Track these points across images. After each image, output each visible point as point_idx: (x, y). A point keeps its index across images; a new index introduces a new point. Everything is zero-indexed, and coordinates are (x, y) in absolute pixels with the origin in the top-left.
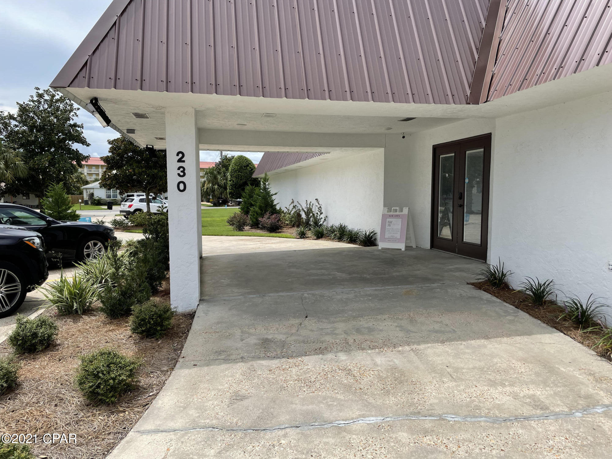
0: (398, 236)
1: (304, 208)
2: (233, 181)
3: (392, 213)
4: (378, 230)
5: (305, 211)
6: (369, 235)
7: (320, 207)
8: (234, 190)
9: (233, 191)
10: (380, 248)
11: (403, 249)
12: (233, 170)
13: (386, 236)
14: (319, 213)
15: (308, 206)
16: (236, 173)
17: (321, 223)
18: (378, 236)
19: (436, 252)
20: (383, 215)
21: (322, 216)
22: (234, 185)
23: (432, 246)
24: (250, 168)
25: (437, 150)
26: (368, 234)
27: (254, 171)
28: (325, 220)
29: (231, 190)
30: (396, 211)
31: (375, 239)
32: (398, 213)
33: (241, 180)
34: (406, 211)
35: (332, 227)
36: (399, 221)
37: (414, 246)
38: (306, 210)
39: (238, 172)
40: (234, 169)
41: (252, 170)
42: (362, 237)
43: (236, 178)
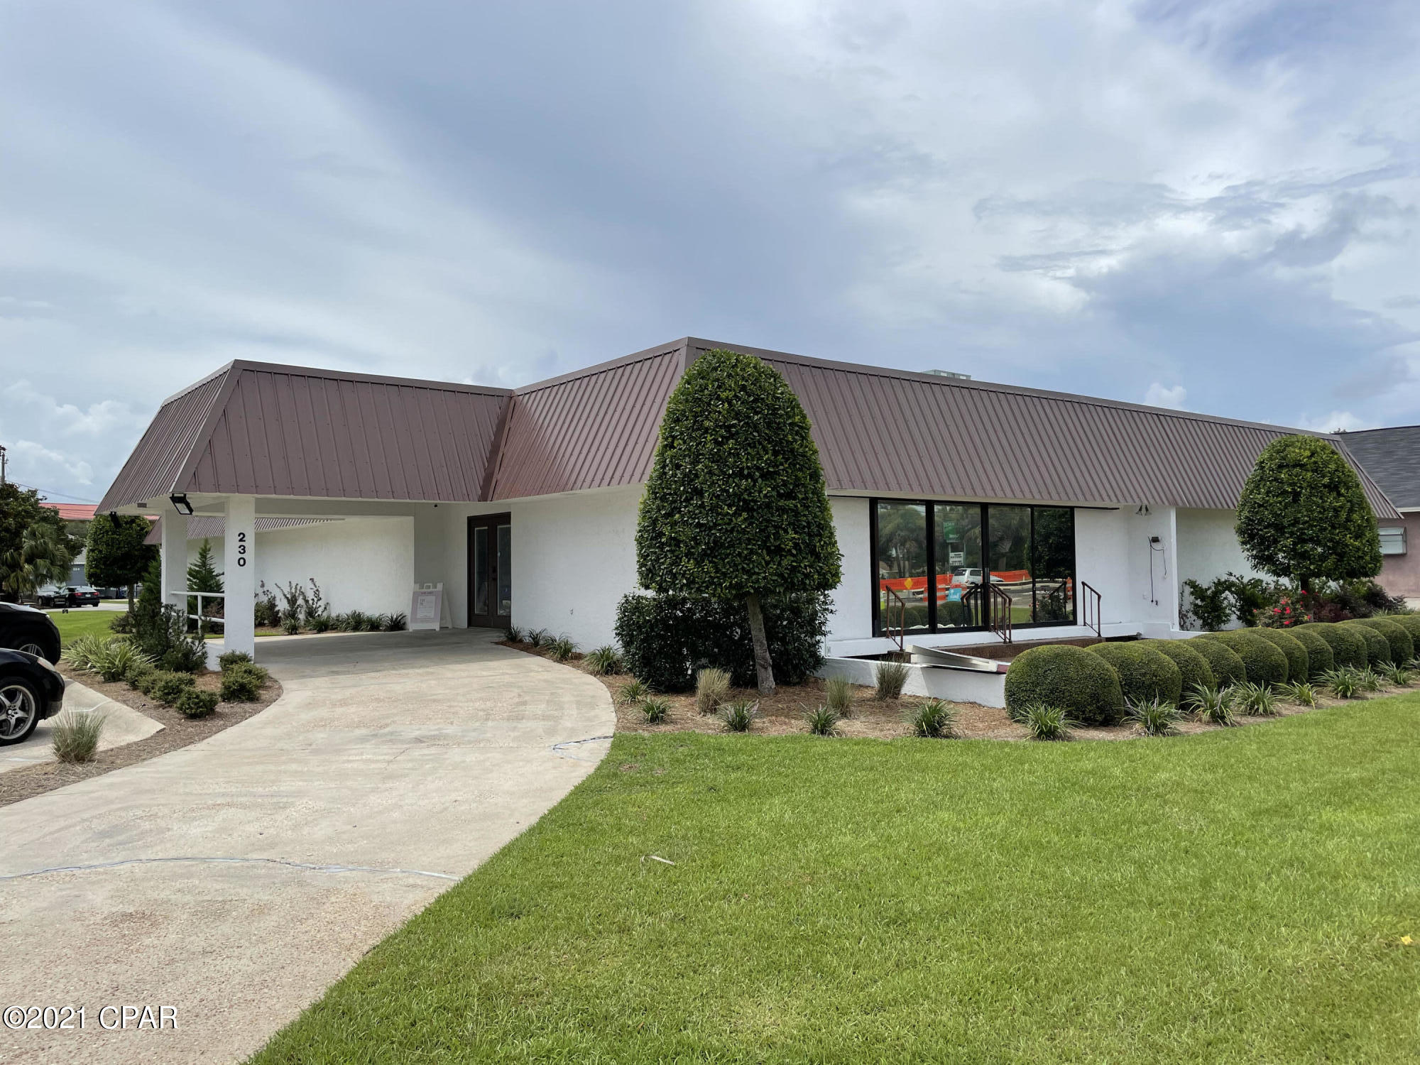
0: (432, 615)
1: (286, 593)
2: (100, 552)
3: (424, 590)
4: (408, 612)
5: (287, 598)
6: (396, 619)
7: (317, 590)
8: (101, 569)
9: (98, 571)
10: (411, 630)
11: (438, 629)
12: (101, 530)
13: (418, 617)
14: (316, 599)
15: (293, 590)
16: (107, 534)
17: (320, 613)
18: (408, 619)
19: (472, 629)
20: (414, 593)
21: (319, 603)
22: (101, 559)
23: (470, 624)
24: (139, 525)
25: (473, 522)
26: (395, 617)
27: (147, 532)
28: (325, 608)
29: (95, 569)
30: (429, 587)
31: (404, 624)
32: (431, 590)
33: (118, 549)
34: (440, 587)
35: (338, 616)
36: (433, 598)
37: (450, 627)
38: (289, 596)
39: (112, 534)
40: (103, 527)
41: (143, 529)
42: (386, 622)
43: (108, 545)
